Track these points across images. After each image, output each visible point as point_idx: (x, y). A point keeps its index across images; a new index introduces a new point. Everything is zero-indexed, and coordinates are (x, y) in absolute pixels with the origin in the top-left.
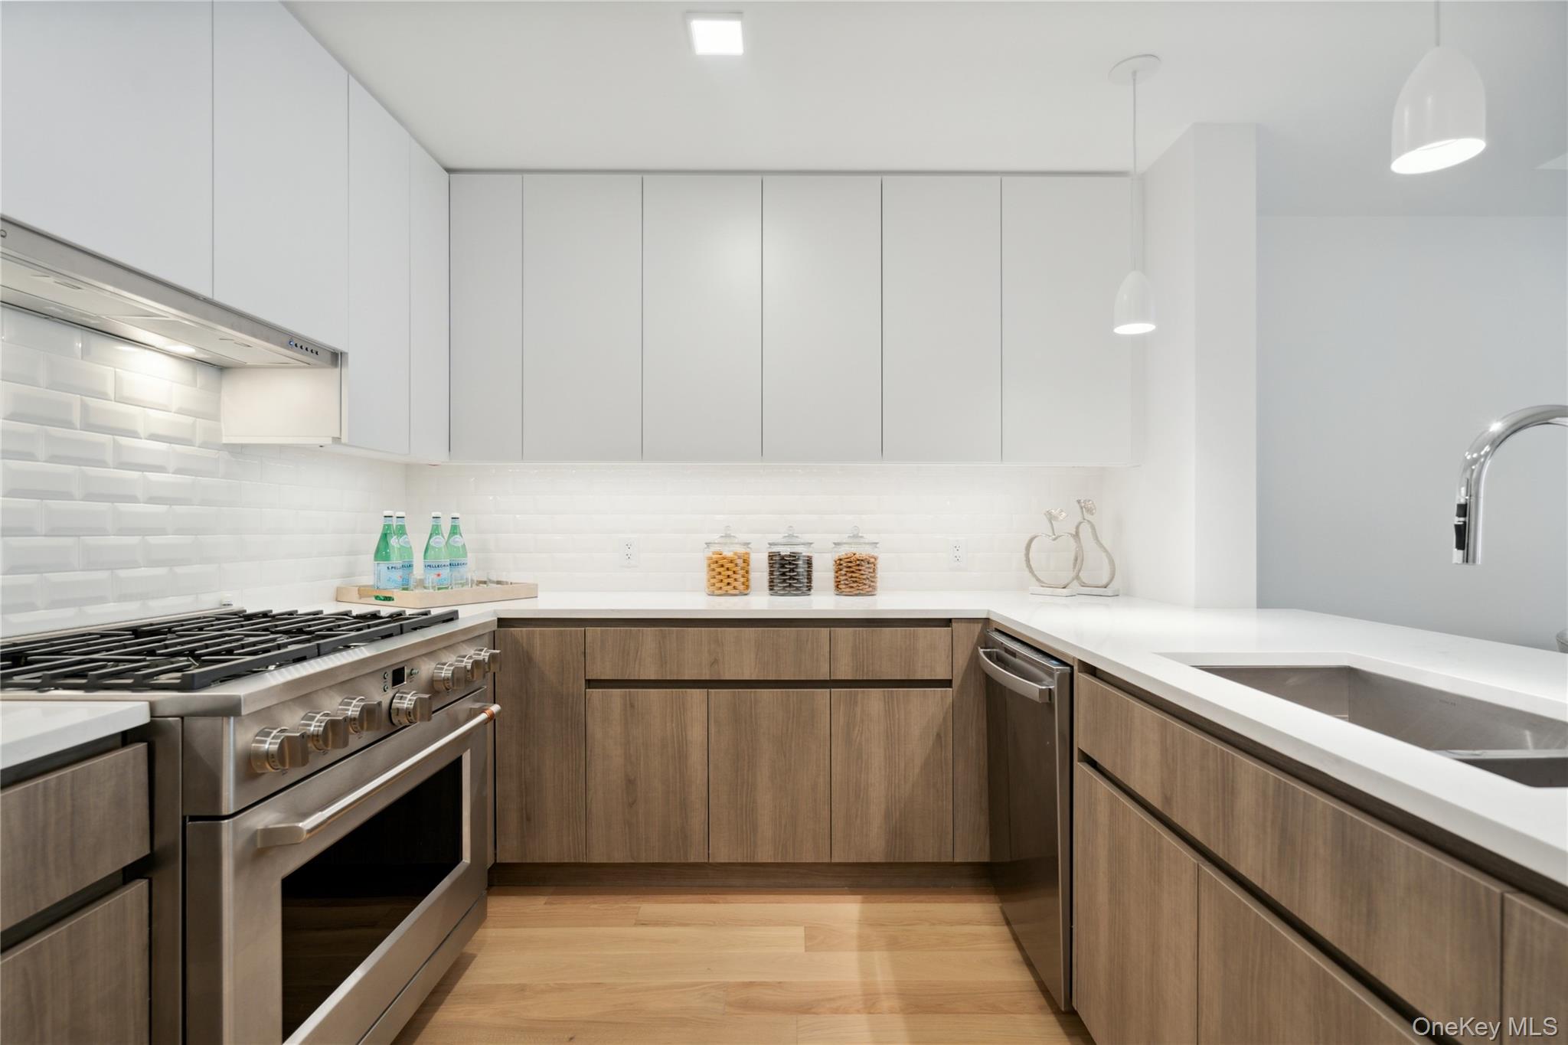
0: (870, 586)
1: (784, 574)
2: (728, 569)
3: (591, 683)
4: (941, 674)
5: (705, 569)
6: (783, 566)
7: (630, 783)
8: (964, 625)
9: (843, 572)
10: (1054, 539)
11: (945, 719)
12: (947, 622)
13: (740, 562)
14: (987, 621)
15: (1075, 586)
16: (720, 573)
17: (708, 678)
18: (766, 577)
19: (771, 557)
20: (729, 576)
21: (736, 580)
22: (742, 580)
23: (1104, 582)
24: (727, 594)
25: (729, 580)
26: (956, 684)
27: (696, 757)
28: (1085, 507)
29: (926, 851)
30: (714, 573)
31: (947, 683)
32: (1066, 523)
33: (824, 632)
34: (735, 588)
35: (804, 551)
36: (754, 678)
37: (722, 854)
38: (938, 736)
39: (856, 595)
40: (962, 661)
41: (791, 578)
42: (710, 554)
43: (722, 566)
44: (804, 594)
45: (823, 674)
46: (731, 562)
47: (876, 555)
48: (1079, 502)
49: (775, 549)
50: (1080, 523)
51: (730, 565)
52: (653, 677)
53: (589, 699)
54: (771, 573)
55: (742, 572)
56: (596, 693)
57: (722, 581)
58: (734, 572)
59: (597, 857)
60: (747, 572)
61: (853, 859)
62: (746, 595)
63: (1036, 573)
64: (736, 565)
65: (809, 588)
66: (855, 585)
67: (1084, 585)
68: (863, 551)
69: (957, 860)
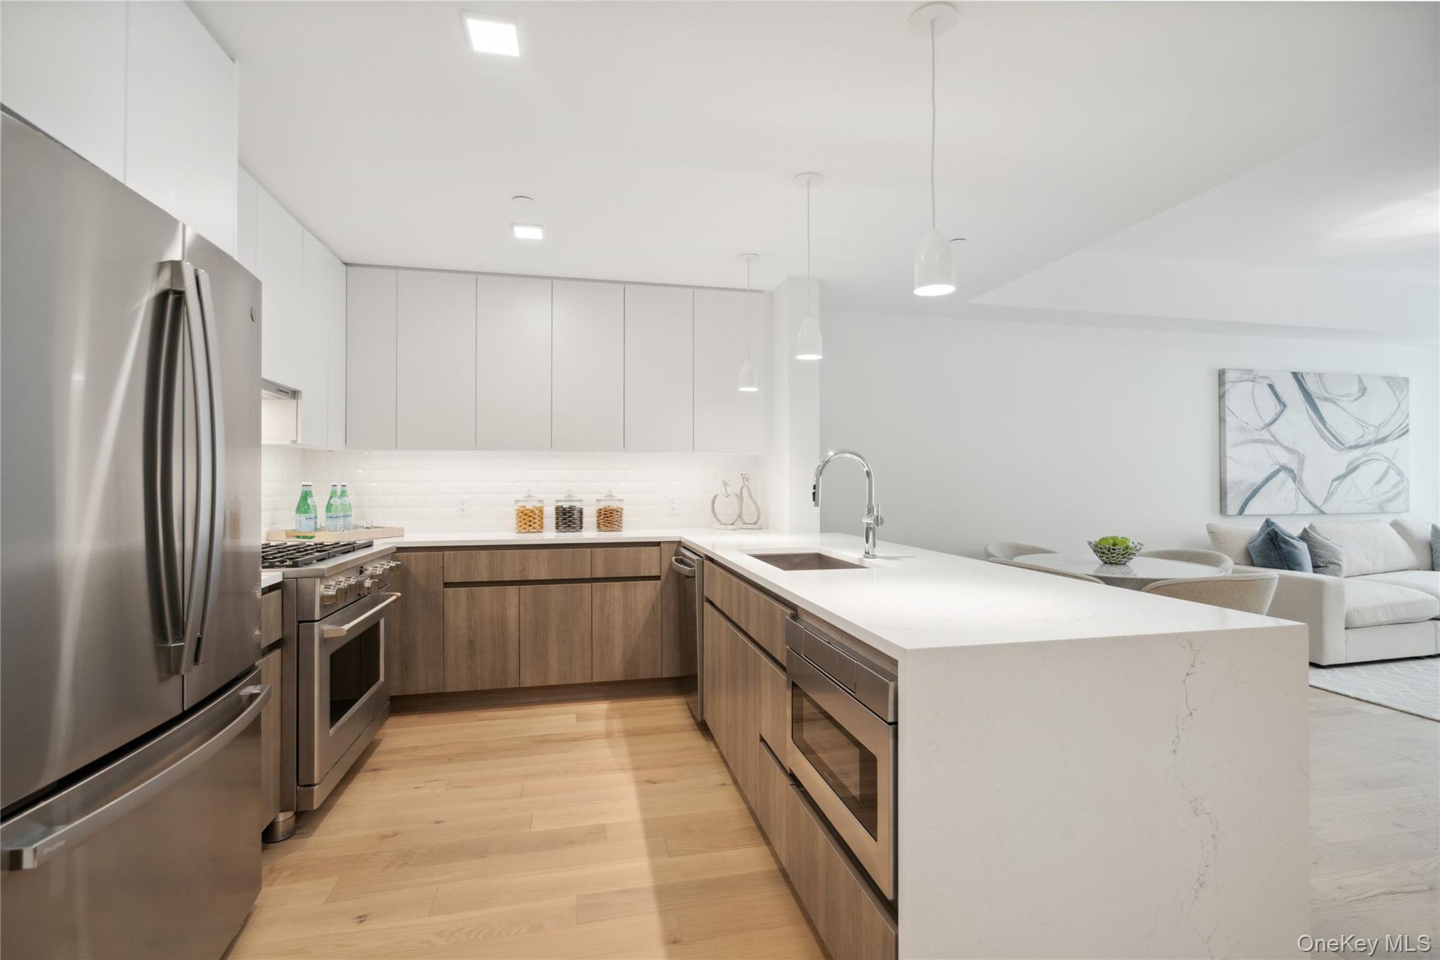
0: (618, 526)
1: (565, 519)
2: (530, 516)
3: (447, 585)
4: (655, 573)
5: (515, 516)
6: (564, 514)
7: (471, 643)
8: (666, 545)
9: (602, 517)
10: (727, 497)
11: (657, 597)
12: (658, 544)
13: (537, 512)
14: (679, 543)
15: (739, 524)
16: (524, 519)
17: (519, 579)
18: (553, 521)
19: (557, 509)
20: (530, 521)
21: (535, 523)
22: (539, 523)
23: (754, 521)
24: (529, 532)
25: (531, 523)
26: (663, 578)
27: (512, 626)
28: (745, 478)
29: (645, 673)
30: (521, 519)
31: (657, 578)
32: (735, 487)
33: (588, 550)
34: (534, 528)
35: (578, 505)
36: (547, 578)
37: (529, 680)
38: (653, 607)
39: (609, 531)
40: (665, 566)
41: (570, 521)
42: (518, 508)
43: (526, 515)
44: (577, 531)
45: (588, 575)
46: (532, 512)
47: (622, 507)
48: (742, 475)
49: (559, 504)
50: (743, 487)
51: (531, 514)
52: (486, 580)
53: (446, 595)
54: (557, 519)
55: (539, 518)
56: (450, 590)
57: (526, 524)
58: (534, 518)
59: (450, 689)
60: (542, 518)
61: (604, 679)
62: (541, 532)
63: (718, 517)
64: (535, 514)
65: (581, 528)
66: (609, 525)
67: (745, 523)
68: (614, 505)
69: (663, 676)
